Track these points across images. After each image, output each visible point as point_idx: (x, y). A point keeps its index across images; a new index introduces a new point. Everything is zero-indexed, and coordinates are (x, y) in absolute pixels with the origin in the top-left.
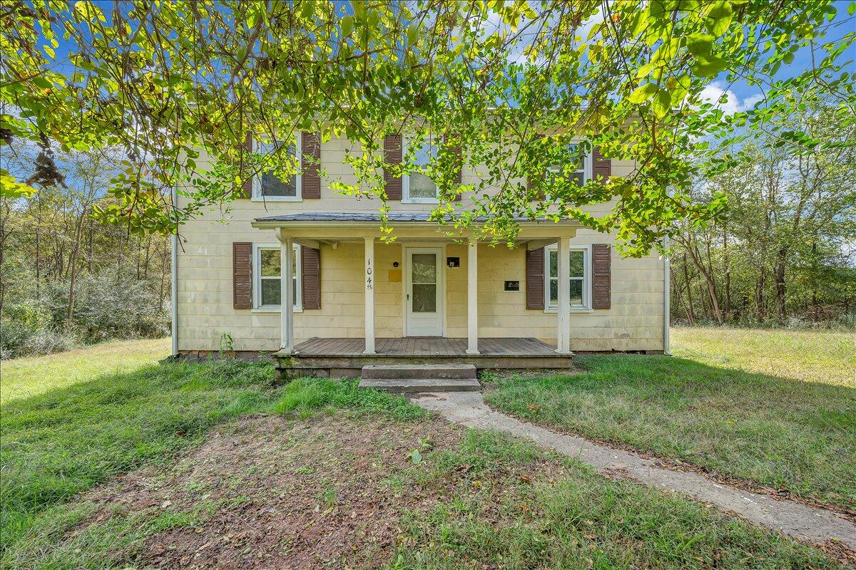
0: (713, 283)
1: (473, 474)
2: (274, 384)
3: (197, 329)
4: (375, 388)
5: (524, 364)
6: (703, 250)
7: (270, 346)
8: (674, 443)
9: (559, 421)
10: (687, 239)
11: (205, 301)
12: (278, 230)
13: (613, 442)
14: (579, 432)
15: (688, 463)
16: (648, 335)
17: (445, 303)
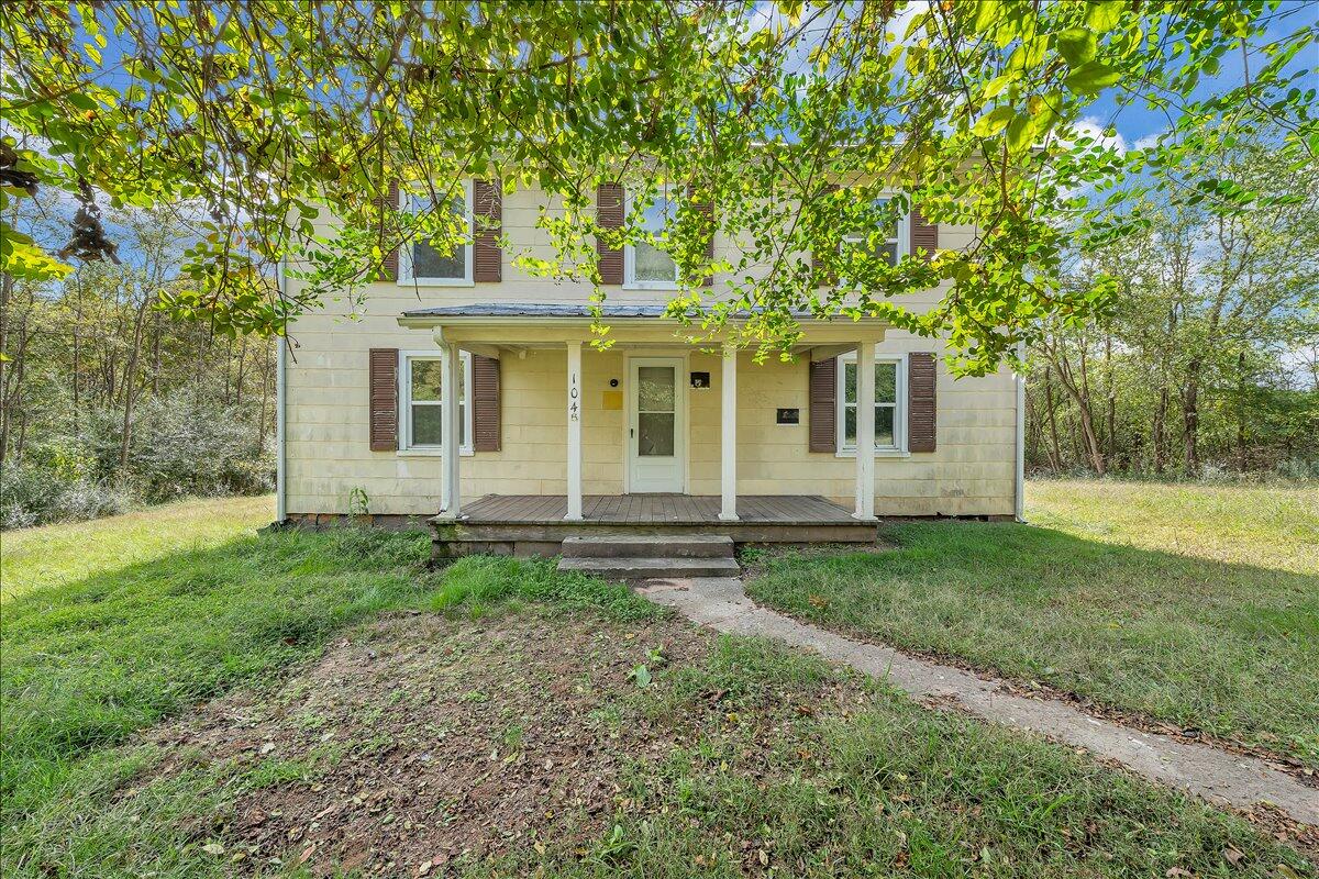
0: (1089, 413)
1: (728, 703)
2: (430, 565)
3: (315, 481)
4: (582, 572)
5: (805, 535)
6: (1074, 363)
7: (425, 508)
8: (1029, 657)
9: (857, 622)
11: (328, 438)
12: (438, 329)
13: (937, 655)
14: (887, 639)
15: (1049, 687)
16: (991, 492)
17: (687, 442)
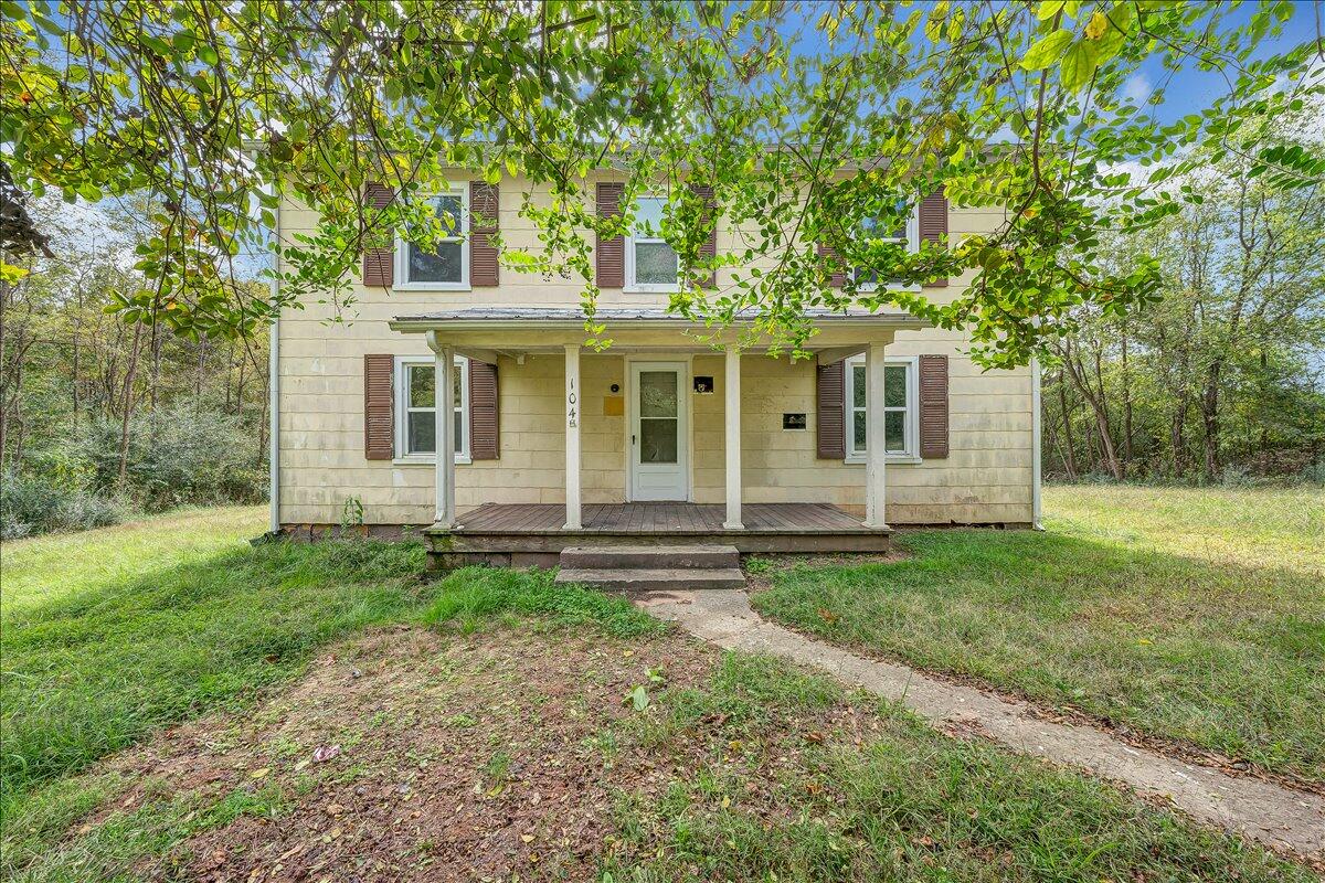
0: (1106, 418)
1: (731, 728)
2: (424, 578)
3: (309, 490)
4: (580, 584)
5: (813, 545)
6: (1089, 366)
7: (420, 517)
8: (1056, 677)
9: (870, 638)
10: (1064, 347)
11: (322, 447)
12: (431, 334)
13: (957, 674)
14: (901, 657)
15: (1080, 712)
16: (1007, 498)
17: (691, 448)
